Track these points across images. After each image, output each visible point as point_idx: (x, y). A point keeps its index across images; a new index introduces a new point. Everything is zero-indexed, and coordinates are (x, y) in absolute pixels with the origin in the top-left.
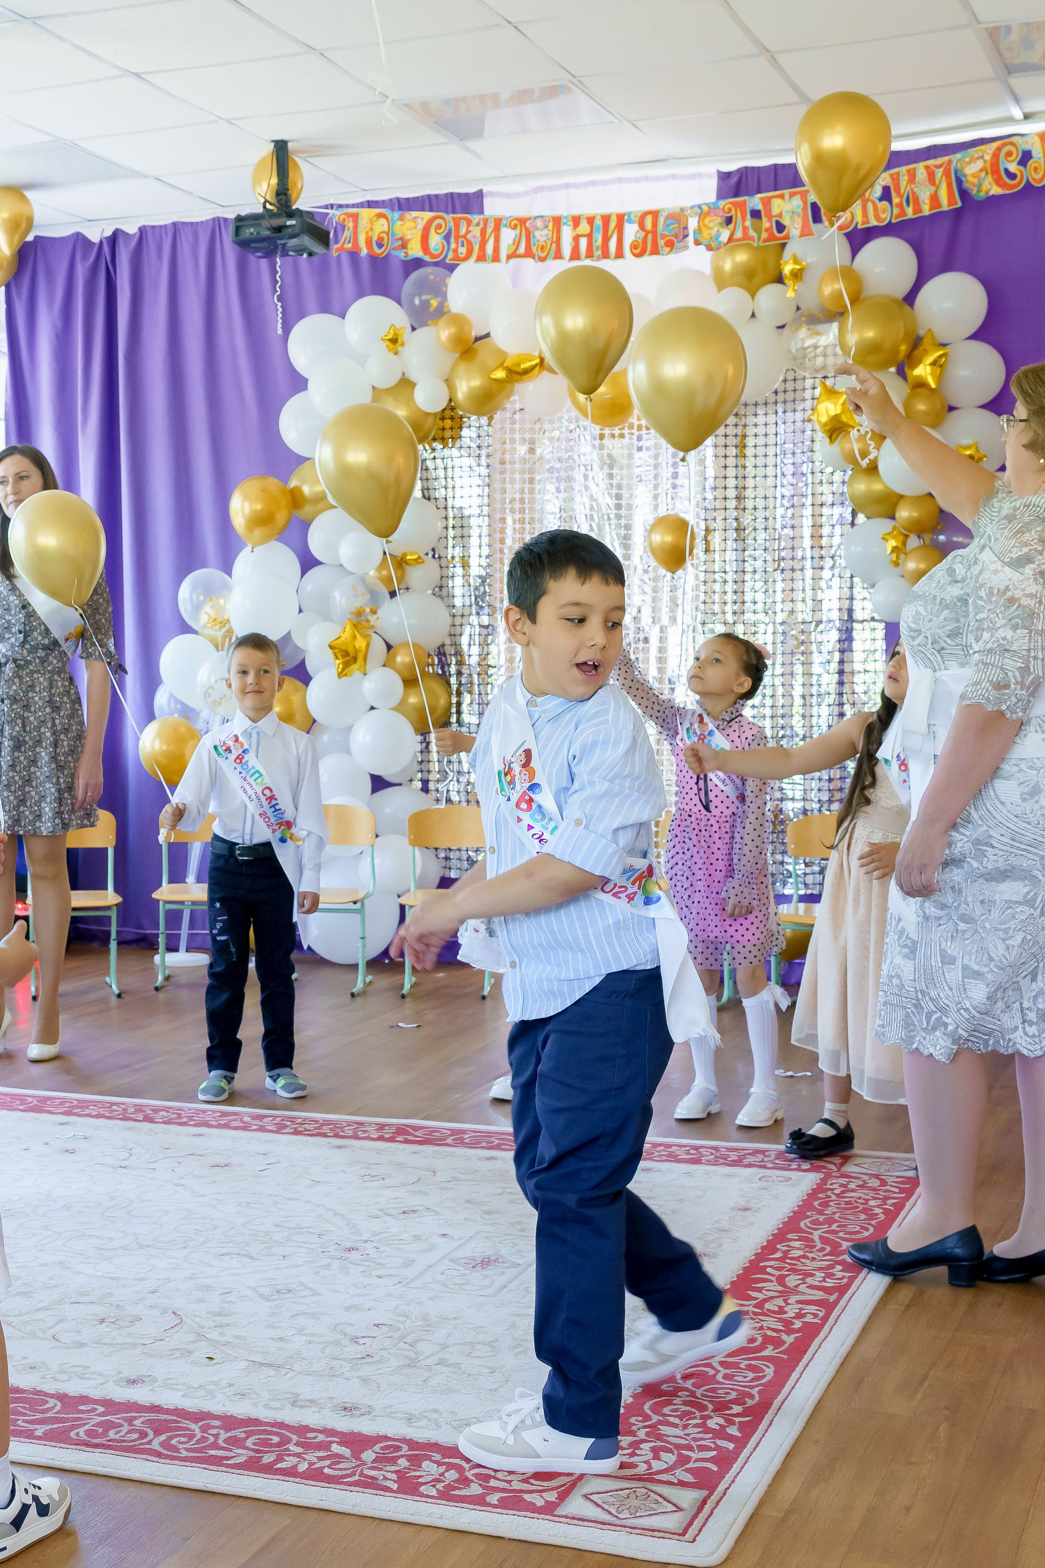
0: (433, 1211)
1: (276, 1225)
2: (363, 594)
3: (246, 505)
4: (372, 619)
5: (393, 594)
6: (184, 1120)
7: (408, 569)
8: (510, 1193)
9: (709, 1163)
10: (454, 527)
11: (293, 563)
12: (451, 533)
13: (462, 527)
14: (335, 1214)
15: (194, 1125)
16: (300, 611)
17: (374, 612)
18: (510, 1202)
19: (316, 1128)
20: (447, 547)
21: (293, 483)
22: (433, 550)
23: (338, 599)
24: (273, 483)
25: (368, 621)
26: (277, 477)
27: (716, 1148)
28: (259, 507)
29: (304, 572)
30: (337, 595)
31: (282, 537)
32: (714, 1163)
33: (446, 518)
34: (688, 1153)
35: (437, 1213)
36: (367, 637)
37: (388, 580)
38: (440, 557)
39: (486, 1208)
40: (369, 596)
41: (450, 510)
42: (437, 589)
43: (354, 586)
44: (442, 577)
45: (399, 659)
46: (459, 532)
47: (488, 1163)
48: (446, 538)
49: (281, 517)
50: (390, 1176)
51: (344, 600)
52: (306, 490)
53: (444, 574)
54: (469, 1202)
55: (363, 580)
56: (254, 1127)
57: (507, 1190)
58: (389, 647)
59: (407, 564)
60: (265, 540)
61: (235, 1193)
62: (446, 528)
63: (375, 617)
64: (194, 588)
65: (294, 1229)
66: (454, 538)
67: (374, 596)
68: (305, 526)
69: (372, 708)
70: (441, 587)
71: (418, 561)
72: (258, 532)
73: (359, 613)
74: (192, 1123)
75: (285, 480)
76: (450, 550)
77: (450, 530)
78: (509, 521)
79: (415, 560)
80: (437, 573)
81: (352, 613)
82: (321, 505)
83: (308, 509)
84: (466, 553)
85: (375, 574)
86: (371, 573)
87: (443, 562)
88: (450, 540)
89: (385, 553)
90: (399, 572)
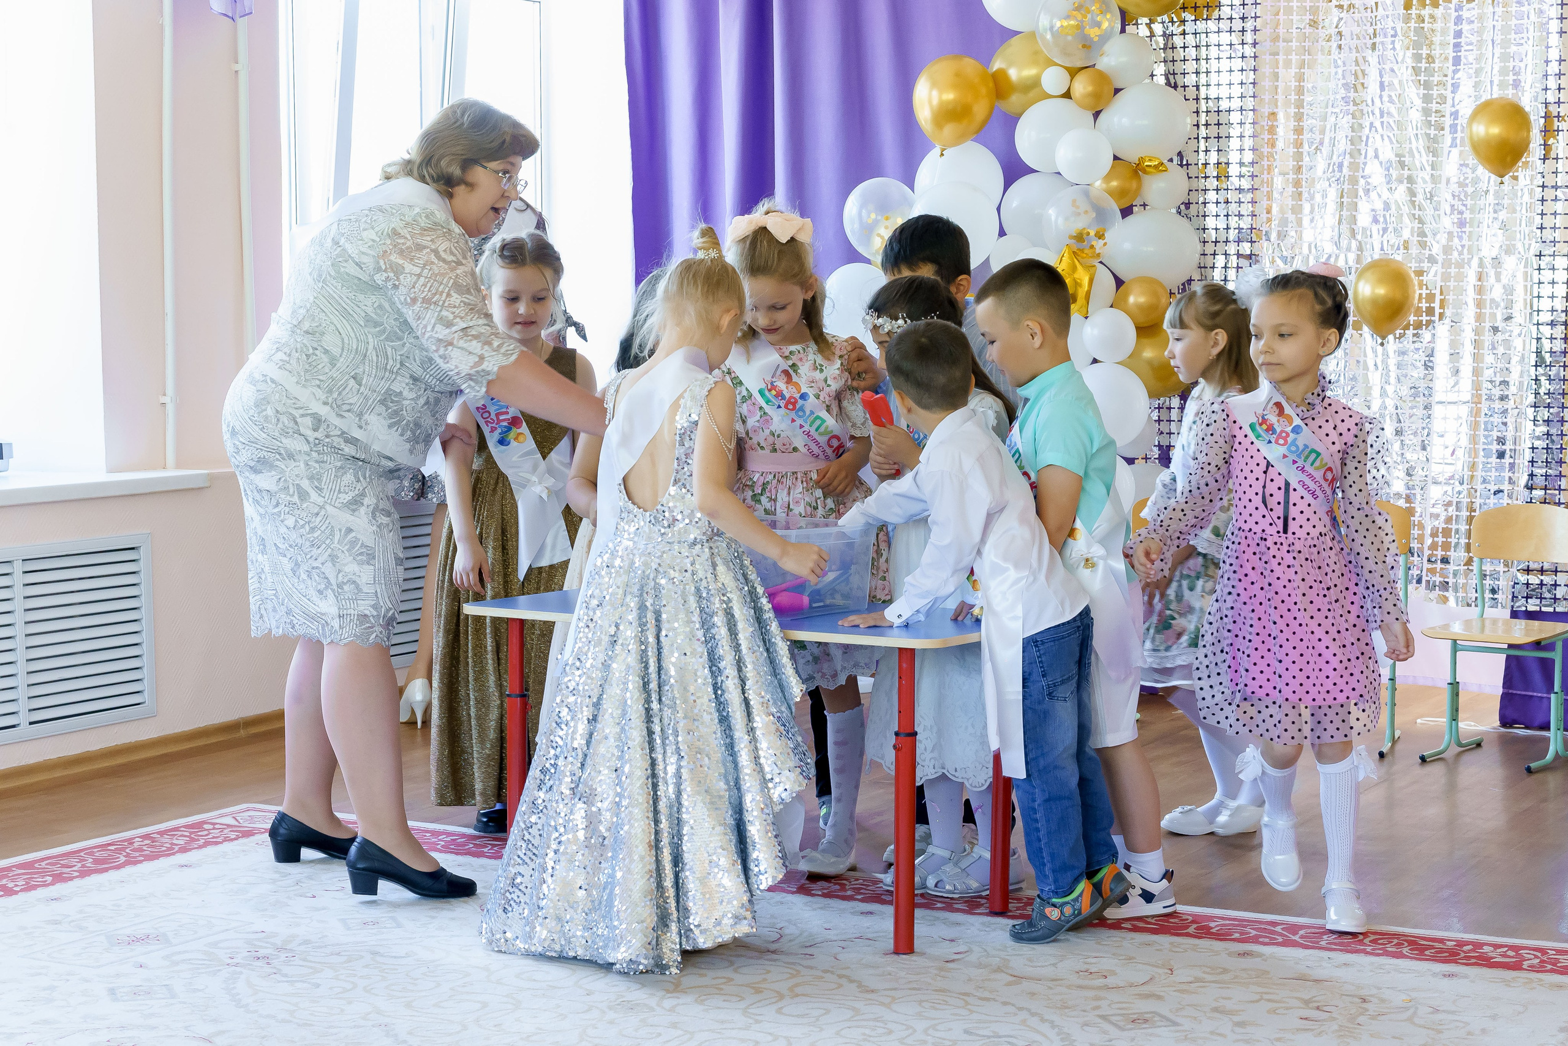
0: (1168, 1019)
1: (966, 1032)
2: (1086, 212)
3: (935, 93)
4: (1098, 244)
5: (1126, 212)
6: (849, 893)
7: (1146, 179)
8: (1269, 1000)
9: (1532, 969)
10: (1207, 125)
11: (992, 171)
12: (1203, 132)
13: (1219, 124)
14: (1043, 1020)
15: (862, 900)
16: (1002, 233)
17: (1100, 236)
18: (1269, 1012)
19: (1018, 909)
20: (1197, 151)
21: (997, 65)
22: (1180, 154)
23: (1053, 218)
24: (970, 65)
25: (1092, 247)
26: (976, 59)
27: (1543, 951)
28: (950, 96)
29: (1008, 184)
30: (1052, 212)
31: (981, 135)
32: (1540, 969)
33: (1197, 112)
34: (1504, 956)
35: (1175, 1024)
36: (1090, 268)
37: (1119, 194)
38: (1188, 165)
39: (1236, 1019)
40: (1094, 215)
41: (1203, 102)
42: (1183, 207)
43: (1074, 201)
44: (1189, 190)
45: (1132, 299)
46: (1213, 131)
47: (1241, 960)
48: (1197, 138)
49: (980, 110)
50: (1114, 973)
51: (1060, 221)
52: (1013, 74)
53: (1194, 187)
54: (1215, 1010)
55: (1087, 194)
56: (939, 905)
57: (1266, 997)
58: (1119, 283)
59: (1145, 172)
60: (959, 140)
61: (914, 989)
62: (1198, 126)
63: (1101, 242)
64: (863, 205)
65: (989, 1037)
66: (1207, 138)
67: (1101, 215)
68: (1011, 121)
69: (1095, 361)
70: (1188, 205)
71: (1160, 168)
72: (949, 130)
73: (1080, 237)
74: (859, 897)
75: (987, 62)
76: (1202, 155)
77: (1202, 128)
78: (1281, 116)
79: (1156, 167)
80: (1183, 184)
81: (1071, 237)
82: (1031, 94)
83: (1014, 100)
84: (1223, 160)
85: (1104, 186)
86: (1098, 184)
87: (1193, 171)
88: (1202, 141)
89: (1116, 158)
90: (1134, 185)
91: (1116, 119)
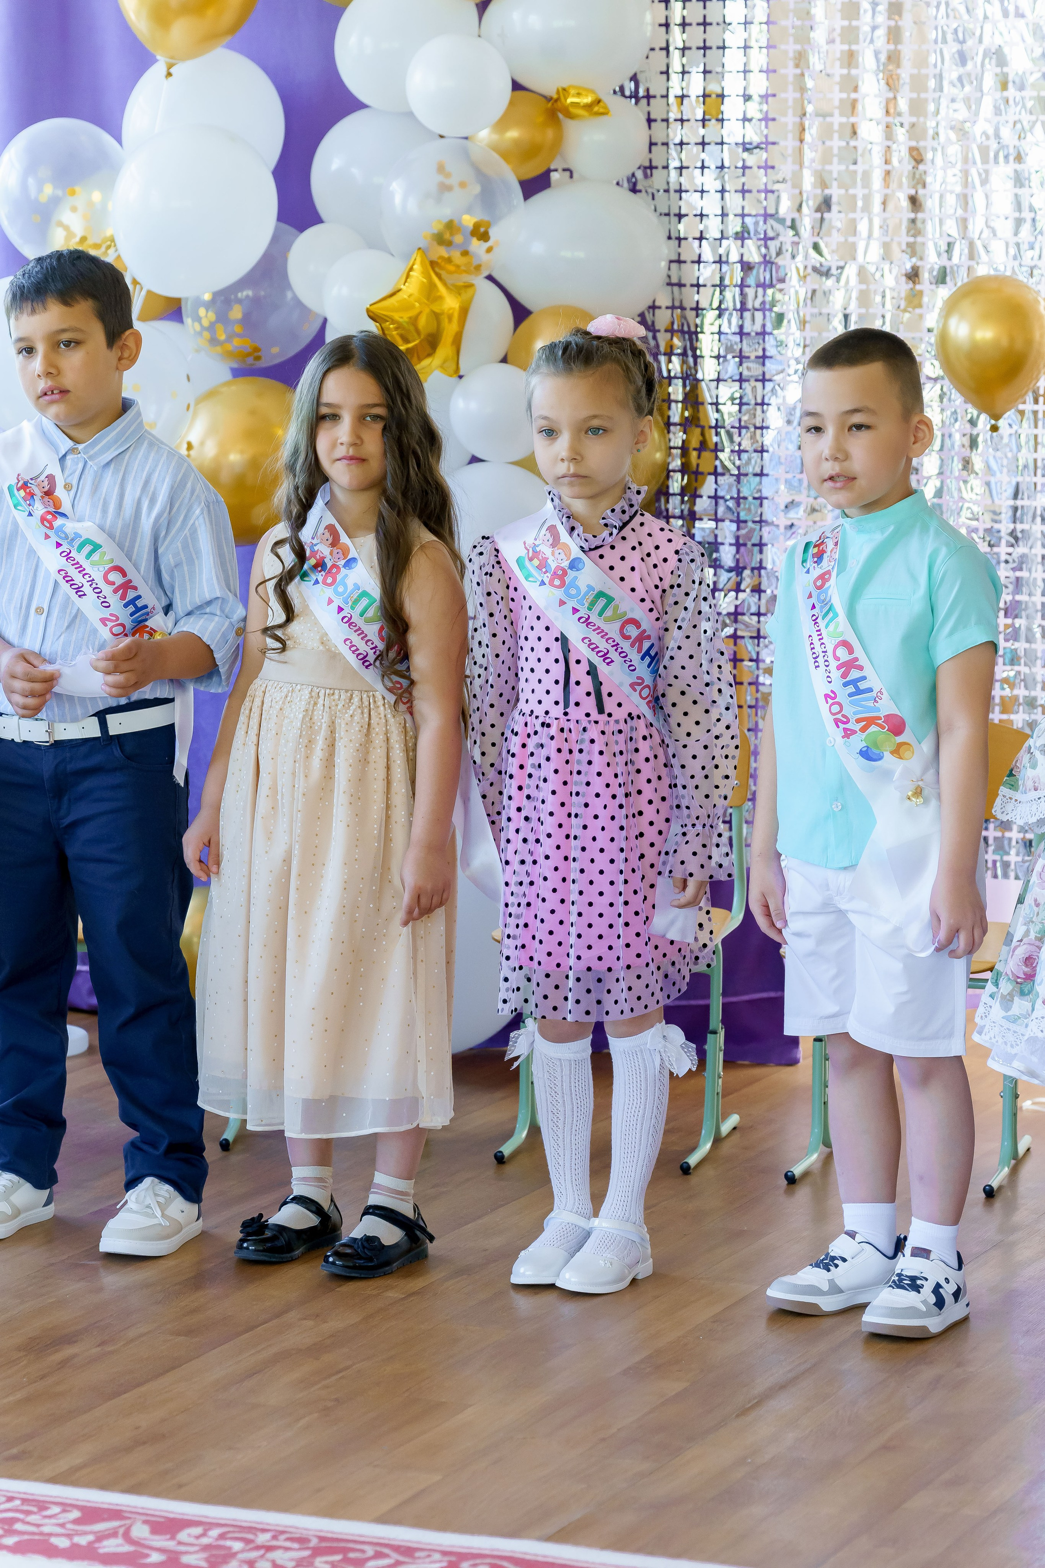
2: (463, 184)
4: (481, 248)
5: (532, 187)
7: (571, 127)
10: (684, 25)
12: (677, 37)
17: (483, 230)
20: (667, 73)
22: (633, 79)
23: (399, 198)
25: (470, 251)
30: (397, 188)
36: (464, 287)
37: (521, 152)
38: (648, 97)
40: (475, 191)
42: (639, 174)
43: (440, 167)
44: (652, 144)
46: (695, 36)
48: (667, 49)
51: (413, 206)
53: (659, 137)
55: (463, 151)
58: (518, 313)
59: (569, 115)
60: (200, 47)
62: (667, 25)
63: (487, 241)
66: (684, 50)
67: (486, 192)
69: (474, 458)
70: (650, 170)
71: (598, 107)
72: (180, 30)
73: (444, 236)
76: (675, 78)
77: (676, 31)
79: (590, 105)
80: (640, 135)
81: (429, 234)
84: (714, 88)
85: (495, 137)
86: (485, 135)
87: (657, 109)
88: (676, 55)
89: (516, 86)
90: (550, 133)
91: (516, 16)
